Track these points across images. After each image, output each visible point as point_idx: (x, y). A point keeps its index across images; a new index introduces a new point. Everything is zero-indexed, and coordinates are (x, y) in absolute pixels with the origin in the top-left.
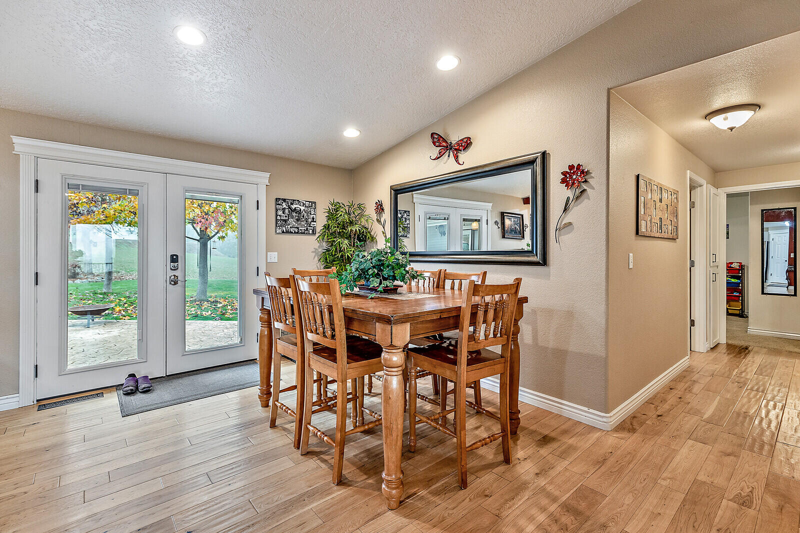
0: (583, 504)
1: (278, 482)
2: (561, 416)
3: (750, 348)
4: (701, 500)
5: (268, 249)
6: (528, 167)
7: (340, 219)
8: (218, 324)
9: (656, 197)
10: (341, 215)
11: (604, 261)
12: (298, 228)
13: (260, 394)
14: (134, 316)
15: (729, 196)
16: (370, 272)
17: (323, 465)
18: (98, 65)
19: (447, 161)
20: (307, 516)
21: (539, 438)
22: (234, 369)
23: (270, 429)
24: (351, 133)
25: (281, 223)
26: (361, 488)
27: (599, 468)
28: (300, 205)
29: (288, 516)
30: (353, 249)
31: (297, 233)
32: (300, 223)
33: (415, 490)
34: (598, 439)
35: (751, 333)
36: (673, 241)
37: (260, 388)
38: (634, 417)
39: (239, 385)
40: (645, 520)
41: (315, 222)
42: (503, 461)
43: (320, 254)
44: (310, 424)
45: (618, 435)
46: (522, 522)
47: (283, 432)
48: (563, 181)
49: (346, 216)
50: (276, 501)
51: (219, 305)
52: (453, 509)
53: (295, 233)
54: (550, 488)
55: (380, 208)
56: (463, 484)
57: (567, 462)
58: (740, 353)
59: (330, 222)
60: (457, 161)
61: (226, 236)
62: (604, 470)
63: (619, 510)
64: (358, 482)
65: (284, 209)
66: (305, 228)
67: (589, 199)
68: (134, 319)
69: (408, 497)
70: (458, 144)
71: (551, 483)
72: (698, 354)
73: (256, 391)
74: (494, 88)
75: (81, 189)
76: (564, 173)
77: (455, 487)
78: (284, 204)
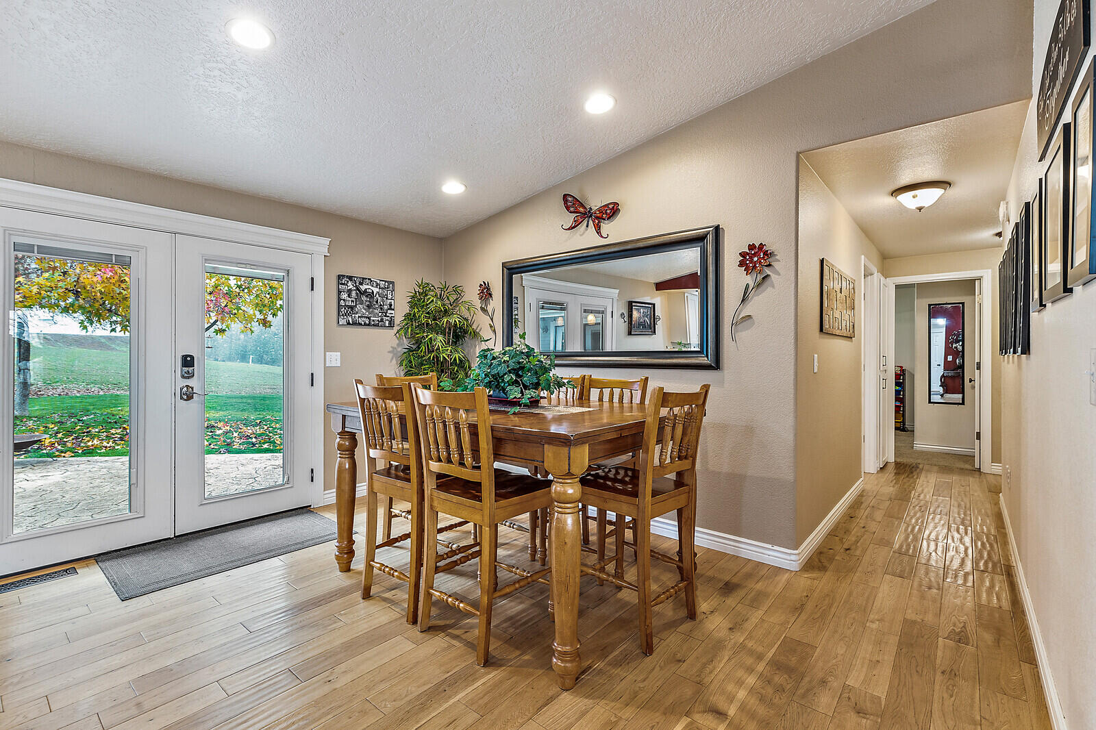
0: (793, 659)
1: (399, 670)
2: (738, 557)
3: (921, 466)
4: (916, 641)
5: (328, 348)
6: (697, 245)
7: (432, 307)
8: (227, 460)
9: (837, 288)
10: (433, 301)
11: (793, 364)
12: (369, 318)
13: (337, 553)
14: (80, 452)
15: (897, 287)
16: (507, 378)
17: (454, 642)
18: (89, 63)
19: (584, 233)
20: (457, 711)
21: (721, 585)
22: (279, 522)
23: (362, 601)
24: (453, 188)
25: (344, 310)
26: (517, 667)
27: (799, 615)
28: (373, 286)
29: (430, 713)
30: (450, 348)
31: (369, 325)
32: (372, 311)
33: (589, 663)
34: (788, 582)
35: (918, 449)
36: (849, 339)
37: (337, 544)
38: (821, 553)
39: (297, 544)
40: (864, 670)
41: (393, 310)
42: (687, 617)
43: (399, 354)
44: (432, 588)
45: (809, 575)
46: (730, 687)
47: (384, 603)
48: (741, 264)
49: (439, 303)
50: (406, 696)
51: (218, 432)
52: (644, 681)
53: (365, 324)
54: (750, 644)
55: (486, 292)
56: (648, 649)
57: (761, 613)
58: (912, 473)
59: (416, 310)
60: (599, 232)
61: (227, 329)
62: (804, 618)
63: (834, 661)
64: (511, 660)
65: (350, 291)
66: (379, 319)
67: (773, 287)
68: (78, 456)
69: (583, 672)
70: (599, 210)
71: (749, 637)
72: (869, 475)
73: (331, 548)
74: (650, 140)
75: (36, 252)
76: (743, 255)
77: (637, 654)
78: (350, 284)
